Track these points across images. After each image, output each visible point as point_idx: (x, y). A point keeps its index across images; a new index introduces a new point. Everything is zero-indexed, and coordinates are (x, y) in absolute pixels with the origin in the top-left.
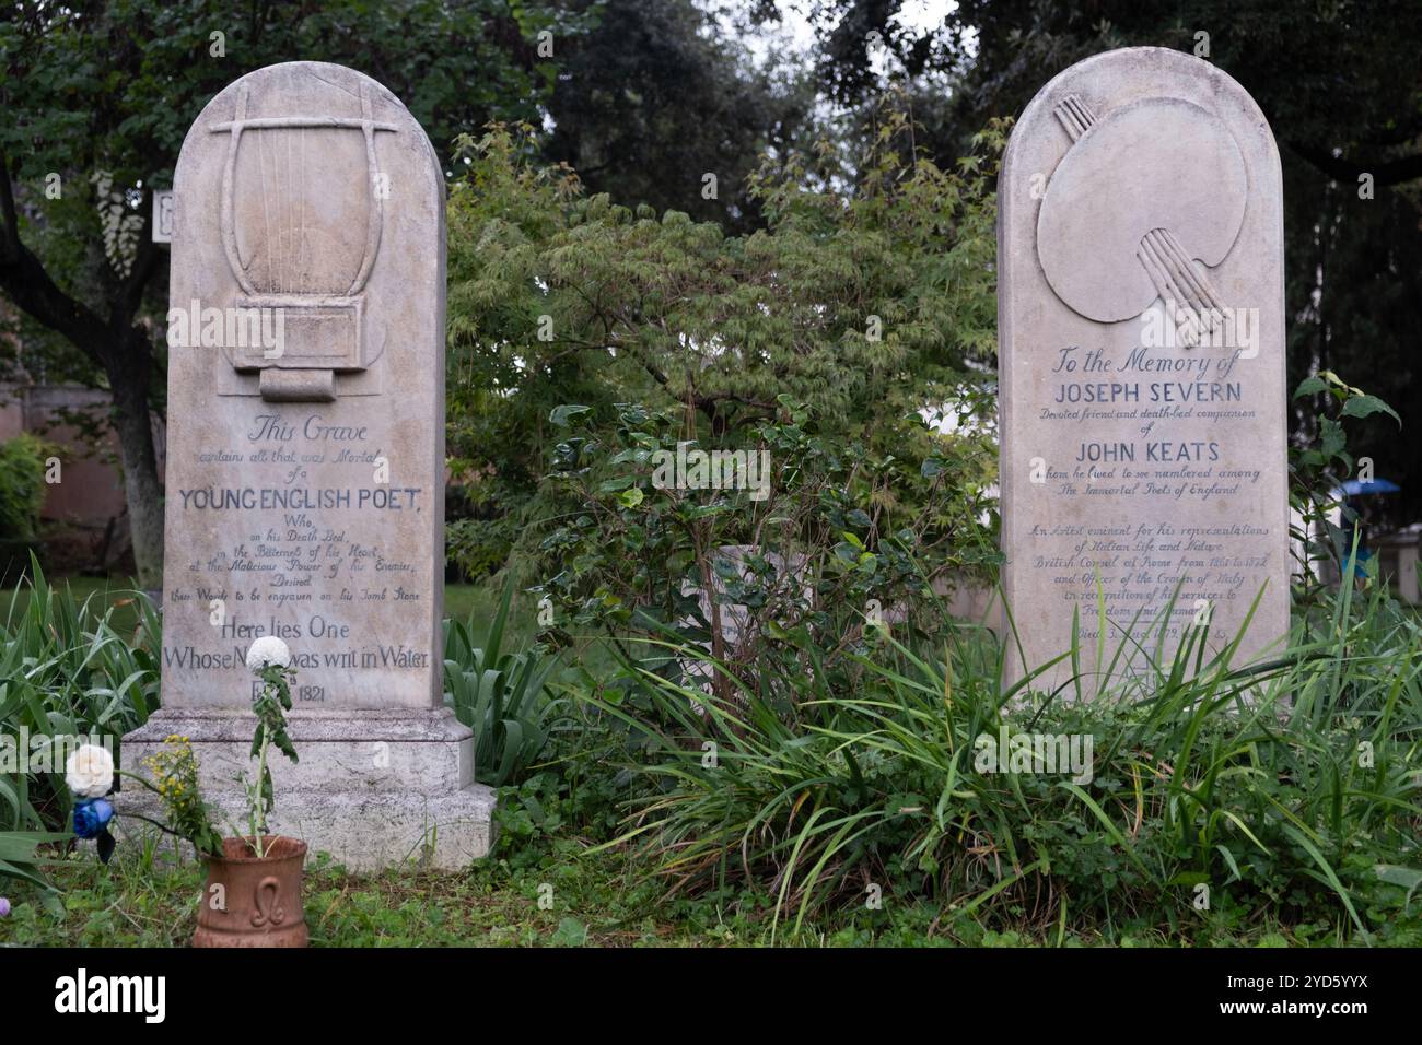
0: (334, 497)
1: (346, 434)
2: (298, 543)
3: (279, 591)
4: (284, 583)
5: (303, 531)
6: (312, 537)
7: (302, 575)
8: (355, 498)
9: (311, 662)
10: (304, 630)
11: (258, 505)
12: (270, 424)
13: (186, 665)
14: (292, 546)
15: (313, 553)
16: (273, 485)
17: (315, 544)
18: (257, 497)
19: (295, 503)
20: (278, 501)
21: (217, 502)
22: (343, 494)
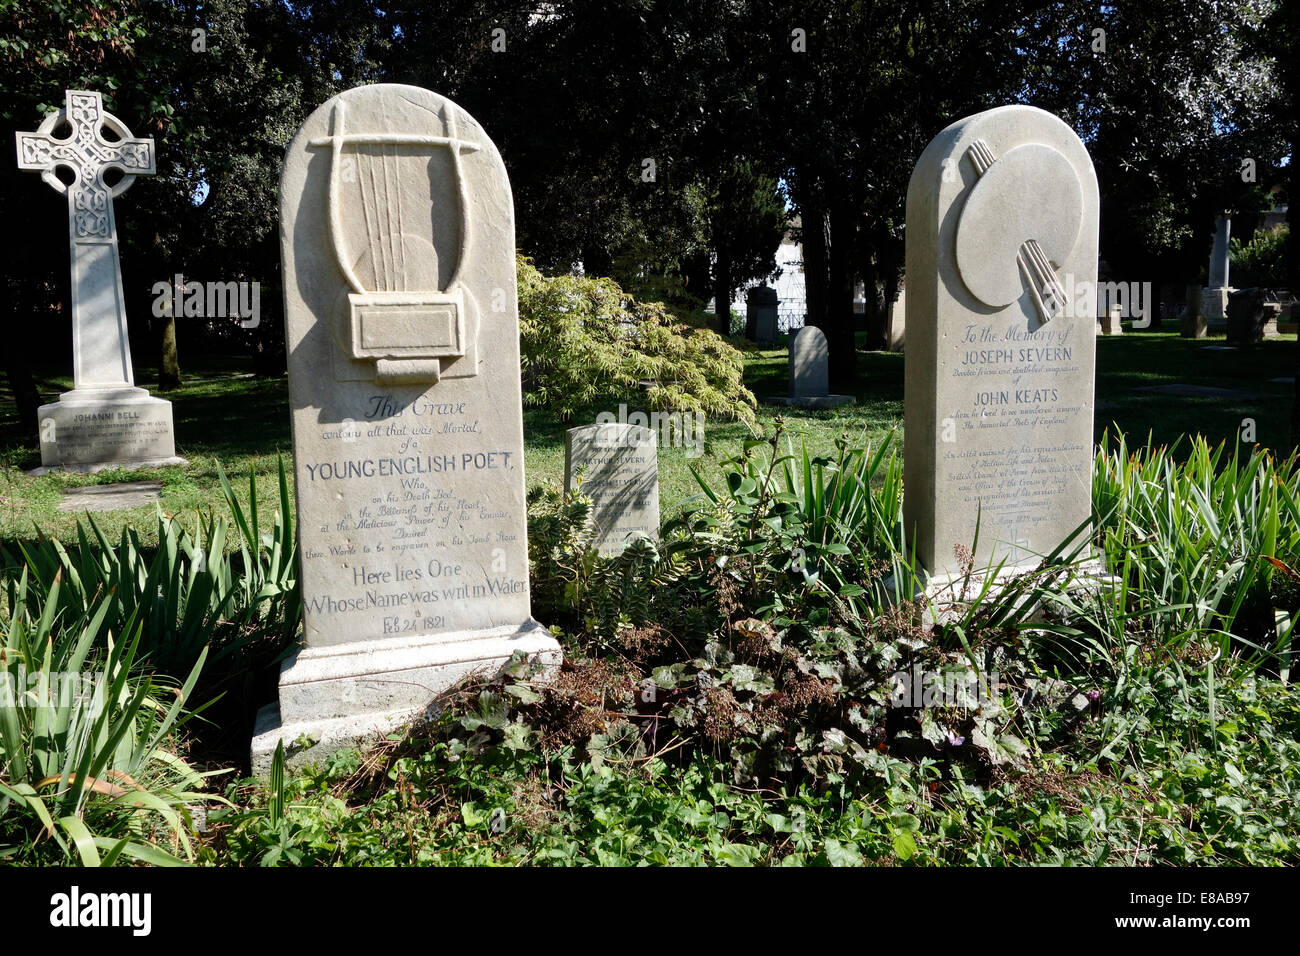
0: (442, 462)
1: (448, 410)
2: (415, 502)
3: (400, 542)
4: (404, 535)
5: (418, 492)
6: (425, 496)
7: (419, 528)
8: (459, 462)
9: (432, 597)
10: (425, 572)
11: (377, 472)
12: (383, 404)
13: (325, 610)
14: (409, 504)
15: (428, 509)
16: (389, 455)
17: (429, 501)
18: (376, 466)
19: (409, 469)
20: (394, 469)
21: (341, 473)
22: (450, 459)
